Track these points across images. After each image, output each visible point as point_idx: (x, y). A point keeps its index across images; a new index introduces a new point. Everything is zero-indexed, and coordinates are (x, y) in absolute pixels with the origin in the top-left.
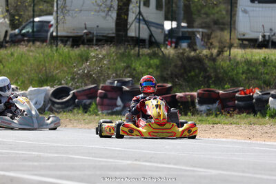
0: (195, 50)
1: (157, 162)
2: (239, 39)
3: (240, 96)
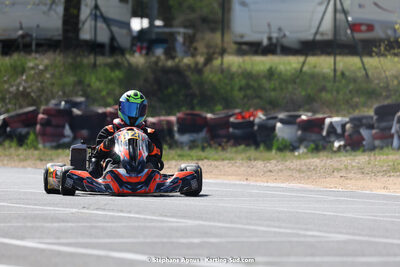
0: (173, 58)
1: (112, 210)
2: (236, 43)
3: (236, 121)
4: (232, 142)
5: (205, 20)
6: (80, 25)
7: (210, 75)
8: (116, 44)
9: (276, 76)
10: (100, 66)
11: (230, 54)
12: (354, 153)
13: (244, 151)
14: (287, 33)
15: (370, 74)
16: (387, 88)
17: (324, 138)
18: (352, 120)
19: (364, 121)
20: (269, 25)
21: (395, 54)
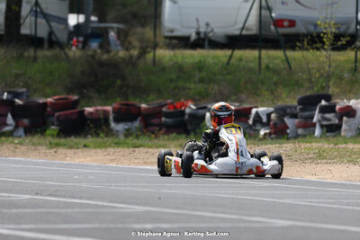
0: (108, 52)
1: (65, 197)
2: (166, 37)
3: (168, 111)
4: (164, 130)
5: (134, 15)
6: (22, 21)
8: (54, 38)
11: (161, 48)
12: (279, 141)
13: (173, 140)
14: (215, 30)
15: (293, 66)
16: (309, 80)
17: (250, 127)
18: (276, 111)
19: (288, 111)
20: (197, 20)
21: (318, 49)
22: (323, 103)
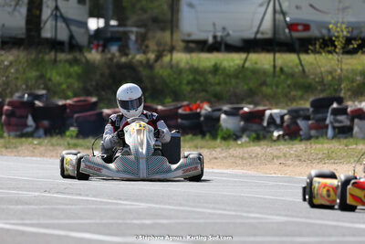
0: (126, 55)
2: (183, 41)
3: (184, 112)
5: (155, 20)
6: (42, 25)
7: (160, 70)
8: (74, 42)
9: (220, 72)
10: (60, 61)
11: (178, 51)
12: (291, 142)
13: (191, 140)
14: (231, 32)
15: (306, 70)
16: (322, 82)
17: (265, 128)
18: (290, 112)
19: (301, 113)
20: (214, 25)
21: (330, 52)
22: (335, 105)
